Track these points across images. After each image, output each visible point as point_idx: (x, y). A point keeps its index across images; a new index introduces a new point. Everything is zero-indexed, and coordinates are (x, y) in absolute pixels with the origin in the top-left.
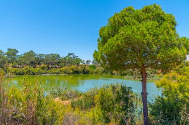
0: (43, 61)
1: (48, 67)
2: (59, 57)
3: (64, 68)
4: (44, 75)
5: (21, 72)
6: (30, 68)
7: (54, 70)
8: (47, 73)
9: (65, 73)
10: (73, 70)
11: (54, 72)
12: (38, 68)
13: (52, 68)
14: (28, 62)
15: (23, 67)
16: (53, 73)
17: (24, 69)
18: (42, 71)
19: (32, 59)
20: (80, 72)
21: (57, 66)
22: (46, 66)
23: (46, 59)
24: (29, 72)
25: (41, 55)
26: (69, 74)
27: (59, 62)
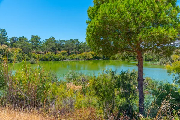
0: (63, 47)
1: (68, 52)
2: (78, 42)
3: (83, 54)
4: (64, 60)
5: (44, 58)
6: (51, 53)
7: (74, 56)
8: (67, 59)
9: (85, 58)
10: (93, 55)
11: (74, 58)
12: (59, 54)
13: (72, 53)
14: (49, 48)
15: (45, 53)
16: (72, 59)
17: (46, 56)
18: (63, 57)
19: (53, 45)
20: (100, 58)
21: (77, 52)
22: (66, 51)
23: (66, 44)
24: (51, 58)
25: (61, 41)
26: (88, 59)
27: (79, 48)
